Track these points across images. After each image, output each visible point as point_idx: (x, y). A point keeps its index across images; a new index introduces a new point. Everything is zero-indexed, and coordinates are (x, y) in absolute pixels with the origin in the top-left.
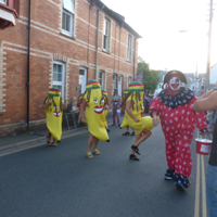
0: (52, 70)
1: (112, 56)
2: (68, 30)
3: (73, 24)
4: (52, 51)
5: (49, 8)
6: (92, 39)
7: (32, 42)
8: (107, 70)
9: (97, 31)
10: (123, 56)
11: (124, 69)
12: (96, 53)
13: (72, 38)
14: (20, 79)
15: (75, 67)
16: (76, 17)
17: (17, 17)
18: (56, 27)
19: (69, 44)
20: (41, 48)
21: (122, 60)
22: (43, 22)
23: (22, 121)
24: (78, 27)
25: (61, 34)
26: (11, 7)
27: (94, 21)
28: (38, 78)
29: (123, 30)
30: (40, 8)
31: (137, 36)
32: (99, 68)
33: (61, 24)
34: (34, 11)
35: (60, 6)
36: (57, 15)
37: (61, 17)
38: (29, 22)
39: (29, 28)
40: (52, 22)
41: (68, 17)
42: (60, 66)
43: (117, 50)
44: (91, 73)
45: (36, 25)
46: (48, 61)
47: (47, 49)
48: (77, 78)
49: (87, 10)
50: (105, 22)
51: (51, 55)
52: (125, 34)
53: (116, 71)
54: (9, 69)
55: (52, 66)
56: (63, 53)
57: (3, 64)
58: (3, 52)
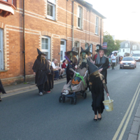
0: (41, 42)
1: (84, 31)
2: (51, 15)
4: (41, 30)
6: (69, 21)
8: (80, 41)
10: (93, 32)
11: (94, 40)
12: (72, 30)
13: (55, 21)
14: (18, 48)
15: (57, 40)
16: (57, 6)
18: (43, 14)
19: (52, 25)
20: (33, 28)
21: (92, 34)
22: (34, 11)
23: (21, 76)
24: (59, 13)
25: (46, 18)
27: (71, 9)
28: (31, 48)
29: (92, 13)
30: (31, 2)
31: (103, 17)
32: (74, 40)
33: (46, 12)
34: (27, 4)
37: (46, 7)
38: (23, 12)
39: (23, 15)
40: (40, 11)
41: (52, 7)
42: (47, 40)
43: (88, 28)
44: (69, 43)
45: (28, 13)
46: (38, 36)
47: (37, 29)
48: (59, 47)
49: (66, 1)
50: (78, 9)
51: (40, 33)
52: (94, 16)
53: (87, 42)
54: (11, 43)
55: (41, 40)
56: (48, 31)
57: (6, 39)
58: (6, 32)
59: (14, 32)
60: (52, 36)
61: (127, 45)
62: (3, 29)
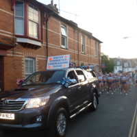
1: (87, 55)
3: (66, 42)
5: (55, 36)
6: (76, 48)
7: (49, 54)
8: (85, 63)
9: (78, 43)
10: (93, 55)
11: (94, 62)
12: (78, 55)
13: (66, 49)
16: (68, 38)
17: (42, 43)
18: (59, 45)
19: (65, 52)
21: (93, 57)
22: (53, 43)
24: (69, 43)
25: (61, 48)
26: (40, 39)
29: (92, 40)
30: (51, 37)
31: (100, 42)
32: (80, 62)
33: (61, 43)
34: (49, 39)
35: (60, 34)
36: (59, 39)
37: (61, 39)
38: (47, 44)
39: (47, 47)
40: (57, 42)
43: (90, 52)
45: (50, 45)
49: (73, 33)
50: (82, 37)
52: (93, 42)
54: (40, 68)
57: (37, 66)
58: (37, 60)
59: (41, 60)
61: (118, 63)
62: (35, 59)
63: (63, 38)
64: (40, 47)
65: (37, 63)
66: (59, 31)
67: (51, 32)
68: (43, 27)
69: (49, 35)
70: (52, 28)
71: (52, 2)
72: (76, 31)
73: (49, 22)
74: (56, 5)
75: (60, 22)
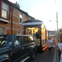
0: (17, 33)
2: (21, 22)
4: (17, 28)
5: (16, 18)
7: (13, 27)
16: (23, 19)
17: (9, 21)
18: (18, 22)
19: (21, 26)
20: (15, 28)
22: (15, 21)
25: (19, 24)
26: (8, 19)
30: (14, 18)
32: (29, 32)
34: (13, 19)
35: (19, 17)
36: (18, 20)
38: (12, 22)
39: (12, 23)
42: (19, 32)
44: (27, 33)
45: (14, 22)
46: (16, 31)
47: (16, 28)
49: (26, 17)
58: (6, 30)
59: (9, 30)
60: (21, 30)
62: (5, 29)
63: (21, 19)
64: (8, 23)
65: (6, 31)
66: (19, 16)
67: (14, 16)
68: (10, 13)
69: (13, 17)
70: (15, 14)
71: (17, 2)
72: (27, 17)
73: (13, 11)
74: (18, 4)
75: (19, 12)
